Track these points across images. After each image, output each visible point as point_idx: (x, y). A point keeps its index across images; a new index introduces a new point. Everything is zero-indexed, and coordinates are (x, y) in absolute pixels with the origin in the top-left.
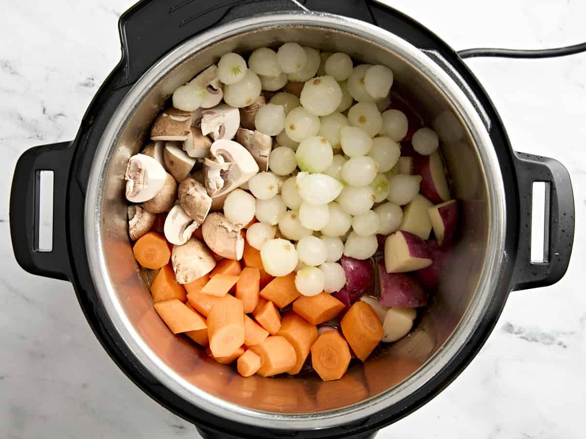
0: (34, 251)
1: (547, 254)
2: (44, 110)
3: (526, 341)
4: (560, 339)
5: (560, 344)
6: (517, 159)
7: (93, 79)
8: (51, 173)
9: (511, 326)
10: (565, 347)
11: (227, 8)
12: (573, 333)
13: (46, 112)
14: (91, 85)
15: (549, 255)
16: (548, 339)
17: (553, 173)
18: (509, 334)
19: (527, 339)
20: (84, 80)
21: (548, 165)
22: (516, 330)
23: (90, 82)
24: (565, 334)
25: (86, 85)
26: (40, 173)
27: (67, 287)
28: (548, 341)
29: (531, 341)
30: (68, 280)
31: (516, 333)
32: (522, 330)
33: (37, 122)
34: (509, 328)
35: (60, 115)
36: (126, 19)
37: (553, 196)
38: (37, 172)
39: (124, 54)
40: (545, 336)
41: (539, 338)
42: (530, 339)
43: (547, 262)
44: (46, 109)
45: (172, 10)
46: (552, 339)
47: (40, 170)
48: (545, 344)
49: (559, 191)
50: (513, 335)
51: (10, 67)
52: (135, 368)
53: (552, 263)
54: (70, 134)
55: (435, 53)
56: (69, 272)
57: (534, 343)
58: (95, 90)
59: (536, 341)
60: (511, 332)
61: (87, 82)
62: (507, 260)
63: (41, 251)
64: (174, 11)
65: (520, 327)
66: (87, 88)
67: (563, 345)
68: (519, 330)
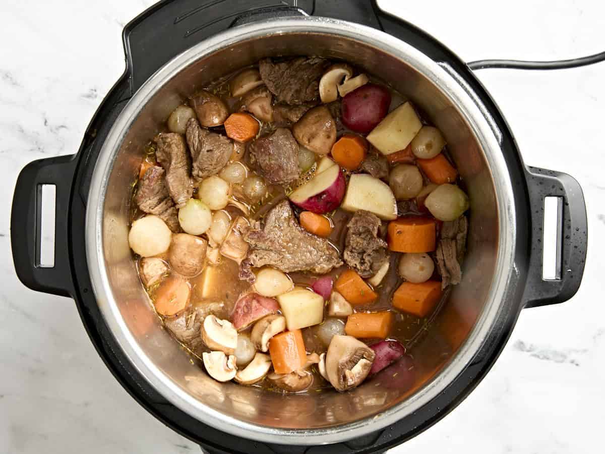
0: (35, 267)
1: (560, 271)
2: (46, 122)
4: (573, 356)
5: (572, 362)
6: (529, 174)
7: (95, 91)
8: (54, 187)
9: (522, 343)
10: (577, 365)
11: (234, 18)
12: (585, 351)
13: (47, 124)
14: (93, 96)
16: (561, 357)
17: (565, 187)
18: (521, 352)
19: (538, 357)
20: (87, 92)
21: (561, 180)
22: (528, 348)
23: (92, 94)
24: (577, 351)
25: (89, 96)
26: (42, 186)
27: (70, 303)
28: (561, 359)
29: (542, 359)
30: (69, 296)
31: (528, 351)
32: (534, 347)
33: (38, 134)
34: (521, 345)
35: (62, 126)
36: (131, 29)
37: (566, 212)
38: (39, 186)
40: (555, 353)
41: (551, 356)
42: (541, 357)
43: (559, 278)
44: (47, 121)
45: (177, 21)
46: (565, 356)
47: (41, 184)
48: (557, 362)
49: (571, 207)
50: (525, 353)
51: (11, 78)
53: (565, 280)
54: (73, 147)
55: (445, 65)
56: (71, 288)
57: (545, 361)
58: (98, 102)
59: (548, 359)
60: (523, 350)
61: (90, 93)
62: (518, 277)
63: (43, 266)
64: (179, 22)
65: (532, 345)
66: (90, 100)
67: (576, 363)
68: (530, 348)
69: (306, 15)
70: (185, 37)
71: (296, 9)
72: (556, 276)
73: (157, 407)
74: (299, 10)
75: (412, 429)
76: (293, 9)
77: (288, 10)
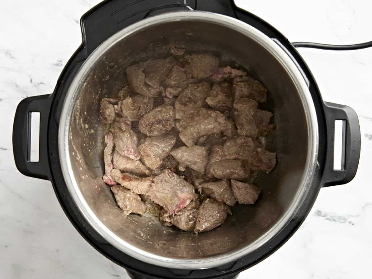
0: (27, 162)
2: (31, 80)
3: (329, 221)
4: (350, 219)
5: (350, 223)
6: (326, 106)
7: (61, 61)
8: (38, 114)
10: (353, 224)
11: (148, 11)
12: (358, 216)
13: (32, 82)
14: (60, 65)
15: (345, 165)
16: (343, 220)
17: (347, 114)
18: (319, 217)
19: (329, 220)
20: (56, 62)
21: (344, 109)
23: (59, 63)
24: (353, 216)
25: (57, 65)
26: (31, 113)
27: (48, 184)
28: (343, 221)
29: (332, 221)
30: (48, 180)
31: (323, 216)
32: (327, 214)
33: (26, 88)
34: (319, 213)
35: (41, 83)
36: (85, 18)
37: (348, 129)
38: (30, 113)
39: (83, 39)
40: (340, 217)
41: (337, 219)
42: (331, 220)
43: (344, 169)
45: (113, 13)
46: (345, 219)
47: (31, 112)
48: (341, 223)
49: (351, 126)
50: (321, 217)
51: (10, 54)
52: (89, 234)
53: (347, 170)
54: (49, 89)
55: (275, 40)
56: (49, 174)
57: (334, 222)
58: (62, 68)
59: (335, 221)
61: (58, 63)
62: (319, 168)
63: (32, 161)
64: (114, 14)
65: (325, 213)
66: (58, 67)
67: (352, 223)
68: (324, 214)
69: (191, 9)
70: (118, 23)
71: (185, 6)
72: (342, 168)
73: (101, 246)
74: (187, 6)
75: (255, 260)
76: (183, 6)
77: (180, 7)
